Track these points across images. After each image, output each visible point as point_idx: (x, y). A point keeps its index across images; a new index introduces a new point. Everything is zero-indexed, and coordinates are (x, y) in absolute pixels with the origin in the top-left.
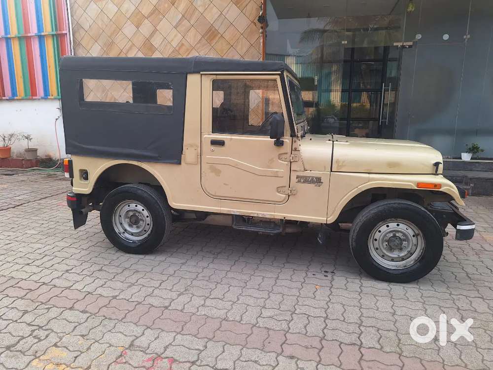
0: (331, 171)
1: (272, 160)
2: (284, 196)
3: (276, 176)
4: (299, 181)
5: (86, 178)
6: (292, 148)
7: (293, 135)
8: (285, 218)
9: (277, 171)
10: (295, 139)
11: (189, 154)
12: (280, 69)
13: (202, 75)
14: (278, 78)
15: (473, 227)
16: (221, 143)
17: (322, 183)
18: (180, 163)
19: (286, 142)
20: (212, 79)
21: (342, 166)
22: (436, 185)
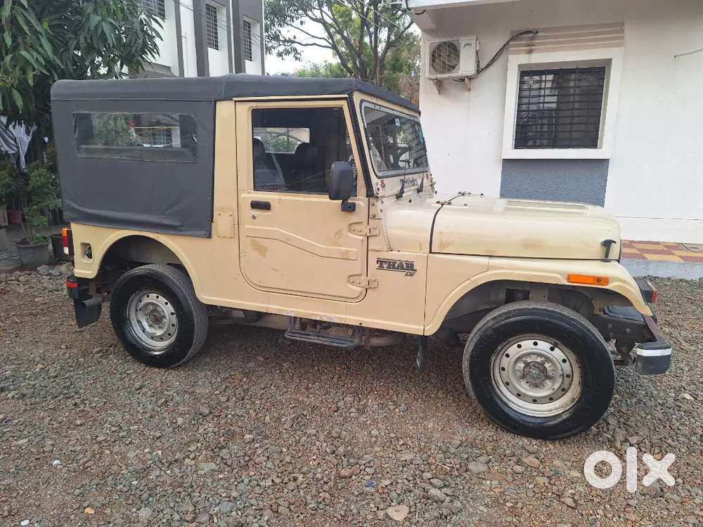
0: (431, 252)
1: (338, 233)
2: (359, 289)
3: (345, 257)
4: (381, 267)
5: (90, 256)
6: (369, 215)
7: (370, 194)
8: (361, 324)
9: (347, 252)
10: (372, 200)
11: (222, 222)
12: (347, 91)
13: (236, 101)
14: (344, 104)
15: (667, 352)
16: (265, 206)
17: (415, 271)
18: (210, 236)
19: (359, 205)
20: (251, 107)
21: (448, 244)
22: (599, 280)
